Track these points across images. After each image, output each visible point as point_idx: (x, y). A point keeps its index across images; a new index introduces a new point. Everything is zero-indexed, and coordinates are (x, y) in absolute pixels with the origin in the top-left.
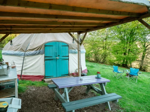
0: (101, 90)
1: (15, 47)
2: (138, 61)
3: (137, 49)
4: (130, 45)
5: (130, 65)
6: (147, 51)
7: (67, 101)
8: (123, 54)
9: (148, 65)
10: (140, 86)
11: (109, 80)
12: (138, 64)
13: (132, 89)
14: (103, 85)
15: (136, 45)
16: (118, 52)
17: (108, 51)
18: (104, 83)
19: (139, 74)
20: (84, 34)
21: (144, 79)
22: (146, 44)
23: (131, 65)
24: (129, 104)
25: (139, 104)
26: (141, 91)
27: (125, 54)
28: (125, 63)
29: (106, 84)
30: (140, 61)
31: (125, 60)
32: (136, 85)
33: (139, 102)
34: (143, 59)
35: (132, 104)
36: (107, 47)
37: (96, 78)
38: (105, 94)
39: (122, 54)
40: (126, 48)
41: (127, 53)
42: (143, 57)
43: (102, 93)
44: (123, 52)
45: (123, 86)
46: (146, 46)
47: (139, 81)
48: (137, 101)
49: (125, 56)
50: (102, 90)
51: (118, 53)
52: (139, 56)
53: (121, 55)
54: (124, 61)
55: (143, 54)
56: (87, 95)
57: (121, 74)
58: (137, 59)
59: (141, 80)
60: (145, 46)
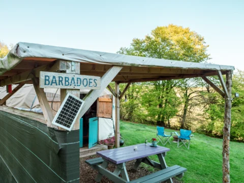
0: (160, 164)
1: (12, 100)
2: (178, 116)
3: (176, 99)
4: (167, 93)
5: (167, 122)
6: (190, 102)
7: (127, 180)
8: (158, 106)
9: (192, 122)
10: (195, 154)
11: (168, 149)
12: (179, 120)
13: (188, 158)
14: (162, 155)
15: (175, 94)
16: (151, 103)
17: (135, 102)
18: (164, 153)
19: (191, 138)
20: (127, 84)
21: (195, 143)
22: (189, 92)
23: (169, 123)
24: (191, 178)
25: (202, 177)
26: (198, 161)
27: (160, 106)
28: (160, 120)
29: (166, 154)
30: (180, 116)
31: (161, 116)
32: (189, 153)
33: (201, 175)
34: (185, 113)
35: (194, 178)
36: (135, 94)
37: (151, 146)
38: (165, 168)
39: (156, 106)
40: (162, 97)
41: (164, 105)
42: (185, 110)
43: (161, 167)
44: (158, 103)
45: (176, 155)
46: (188, 94)
47: (191, 147)
48: (198, 174)
49: (160, 109)
50: (160, 162)
51: (150, 105)
52: (180, 109)
53: (155, 108)
54: (159, 117)
55: (185, 106)
56: (136, 171)
57: (168, 138)
58: (177, 114)
59: (193, 146)
60: (186, 95)
